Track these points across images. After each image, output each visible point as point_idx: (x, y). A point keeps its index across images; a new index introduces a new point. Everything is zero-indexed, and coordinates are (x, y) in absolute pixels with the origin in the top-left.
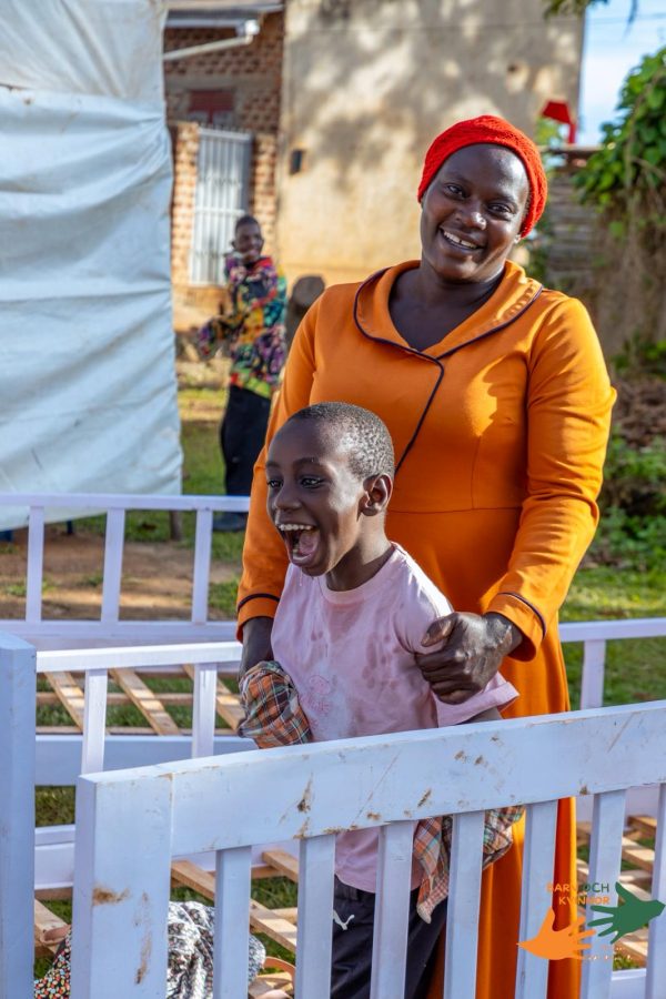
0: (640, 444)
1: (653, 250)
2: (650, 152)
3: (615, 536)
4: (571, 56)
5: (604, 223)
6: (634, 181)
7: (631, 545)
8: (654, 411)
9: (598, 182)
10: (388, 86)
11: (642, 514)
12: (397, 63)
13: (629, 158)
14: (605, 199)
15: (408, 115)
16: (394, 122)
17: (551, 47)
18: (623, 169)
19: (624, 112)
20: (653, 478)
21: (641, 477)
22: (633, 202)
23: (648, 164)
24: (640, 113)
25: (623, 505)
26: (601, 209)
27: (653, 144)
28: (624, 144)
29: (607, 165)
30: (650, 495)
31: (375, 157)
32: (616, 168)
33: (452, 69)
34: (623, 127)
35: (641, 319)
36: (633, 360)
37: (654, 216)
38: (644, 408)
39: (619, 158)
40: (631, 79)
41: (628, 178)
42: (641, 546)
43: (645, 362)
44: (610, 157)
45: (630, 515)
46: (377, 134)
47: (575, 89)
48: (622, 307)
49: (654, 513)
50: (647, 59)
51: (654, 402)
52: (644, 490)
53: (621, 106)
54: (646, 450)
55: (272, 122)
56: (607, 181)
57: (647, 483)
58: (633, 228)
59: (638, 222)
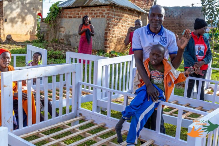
0: (55, 51)
1: (55, 28)
2: (54, 16)
3: (53, 61)
4: (41, 9)
5: (48, 25)
6: (52, 20)
7: (55, 62)
8: (57, 47)
9: (48, 20)
10: (18, 13)
11: (56, 59)
12: (19, 10)
13: (51, 17)
14: (48, 22)
15: (20, 17)
16: (19, 18)
17: (39, 8)
18: (51, 18)
19: (50, 12)
20: (57, 54)
21: (56, 54)
22: (52, 22)
23: (53, 18)
24: (52, 11)
25: (54, 58)
26: (48, 23)
27: (54, 15)
28: (50, 15)
29: (48, 18)
30: (57, 56)
31: (17, 22)
32: (50, 18)
33: (26, 11)
34: (50, 13)
35: (54, 36)
36: (53, 41)
37: (55, 24)
38: (55, 47)
39: (50, 17)
40: (51, 7)
41: (51, 19)
42: (56, 62)
43: (55, 42)
44: (49, 17)
45: (55, 59)
46: (17, 19)
47: (42, 12)
48: (51, 35)
49: (58, 58)
50: (52, 5)
51: (56, 46)
52: (56, 56)
53: (50, 11)
54: (56, 51)
55: (2, 15)
56: (49, 20)
57: (56, 55)
58: (52, 26)
59: (53, 25)
